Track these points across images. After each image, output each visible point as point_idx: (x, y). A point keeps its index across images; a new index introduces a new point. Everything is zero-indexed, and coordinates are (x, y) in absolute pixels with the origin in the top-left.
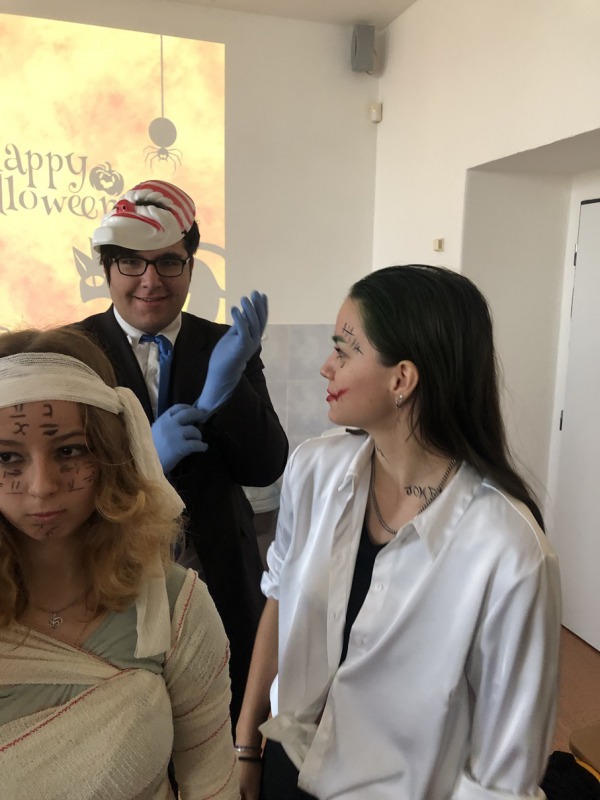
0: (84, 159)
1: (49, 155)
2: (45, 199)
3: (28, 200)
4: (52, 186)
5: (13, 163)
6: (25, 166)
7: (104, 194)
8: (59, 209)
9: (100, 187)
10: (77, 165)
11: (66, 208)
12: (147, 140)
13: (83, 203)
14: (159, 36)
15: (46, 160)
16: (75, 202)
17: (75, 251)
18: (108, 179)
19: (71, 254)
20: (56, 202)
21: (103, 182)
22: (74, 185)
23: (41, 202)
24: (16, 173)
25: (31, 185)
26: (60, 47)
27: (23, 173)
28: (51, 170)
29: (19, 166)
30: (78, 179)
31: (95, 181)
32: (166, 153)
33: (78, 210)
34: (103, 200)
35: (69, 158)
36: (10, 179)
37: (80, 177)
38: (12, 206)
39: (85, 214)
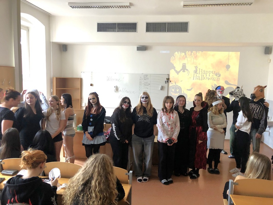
0: (215, 72)
1: (209, 71)
2: (208, 78)
3: (206, 78)
4: (209, 76)
5: (204, 73)
6: (206, 73)
7: (217, 77)
8: (210, 79)
9: (217, 76)
10: (213, 73)
11: (211, 79)
12: (225, 68)
13: (214, 78)
14: (228, 52)
15: (209, 72)
16: (213, 78)
17: (212, 86)
18: (218, 74)
19: (211, 86)
20: (210, 78)
21: (217, 75)
22: (213, 76)
23: (207, 78)
24: (204, 74)
25: (206, 76)
26: (213, 55)
27: (205, 74)
28: (209, 73)
29: (205, 73)
30: (213, 75)
31: (216, 75)
32: (228, 70)
33: (213, 79)
34: (217, 78)
35: (212, 71)
36: (203, 75)
37: (214, 74)
38: (203, 79)
39: (214, 80)
